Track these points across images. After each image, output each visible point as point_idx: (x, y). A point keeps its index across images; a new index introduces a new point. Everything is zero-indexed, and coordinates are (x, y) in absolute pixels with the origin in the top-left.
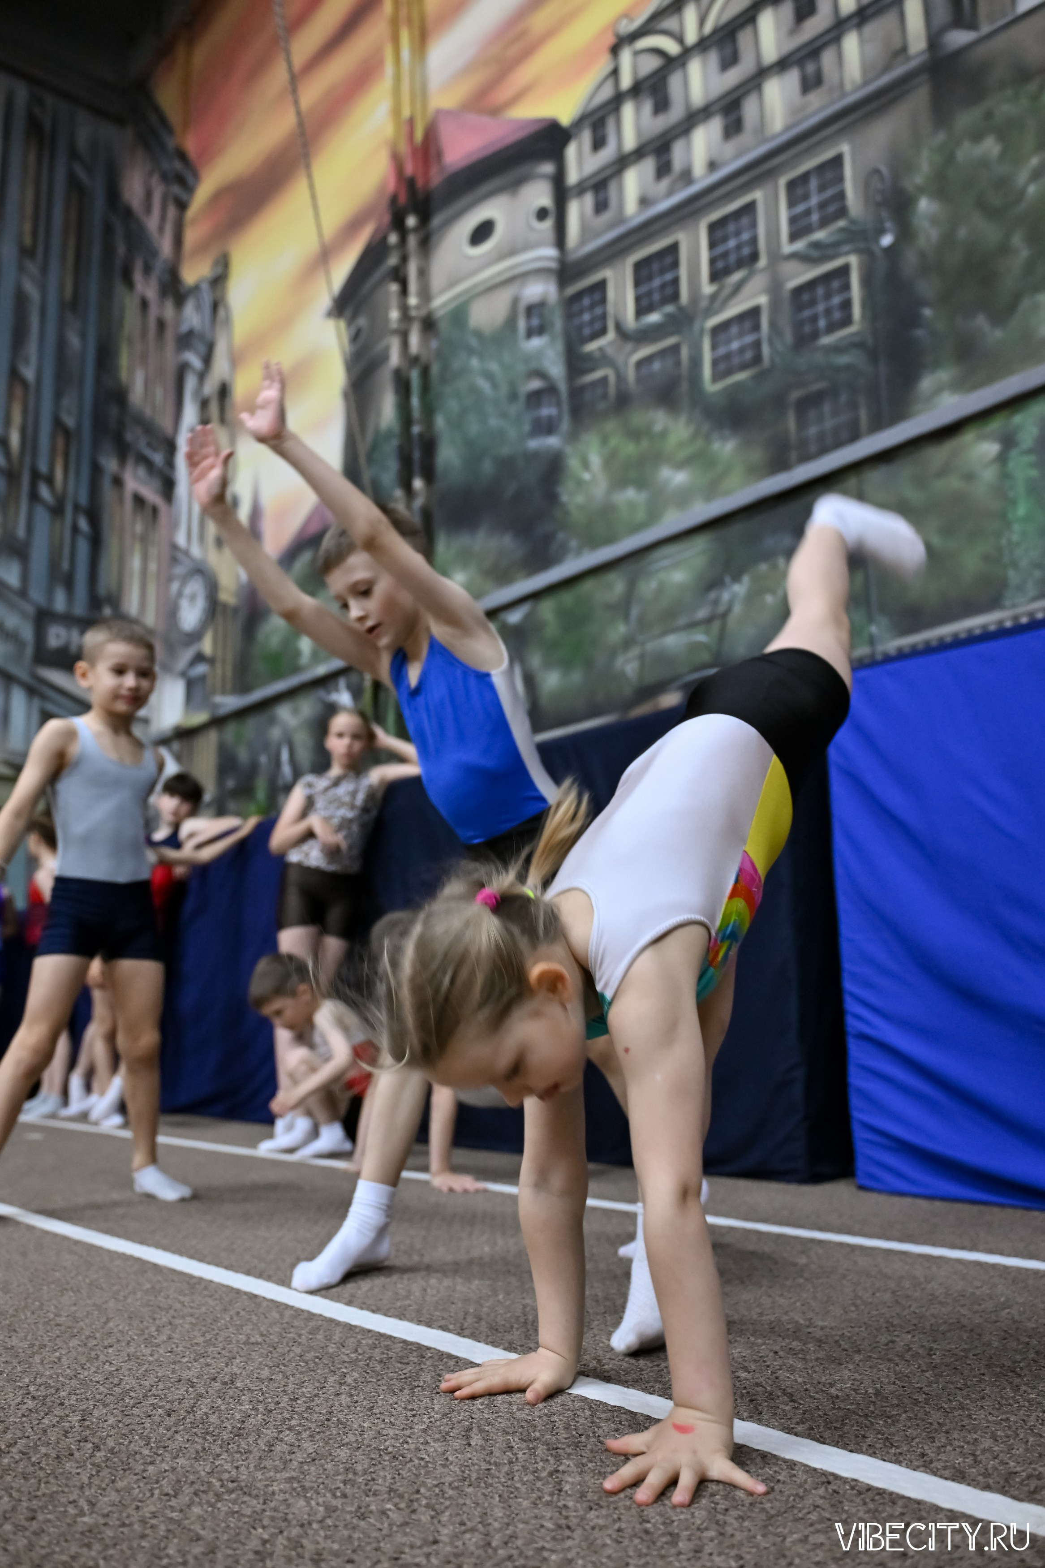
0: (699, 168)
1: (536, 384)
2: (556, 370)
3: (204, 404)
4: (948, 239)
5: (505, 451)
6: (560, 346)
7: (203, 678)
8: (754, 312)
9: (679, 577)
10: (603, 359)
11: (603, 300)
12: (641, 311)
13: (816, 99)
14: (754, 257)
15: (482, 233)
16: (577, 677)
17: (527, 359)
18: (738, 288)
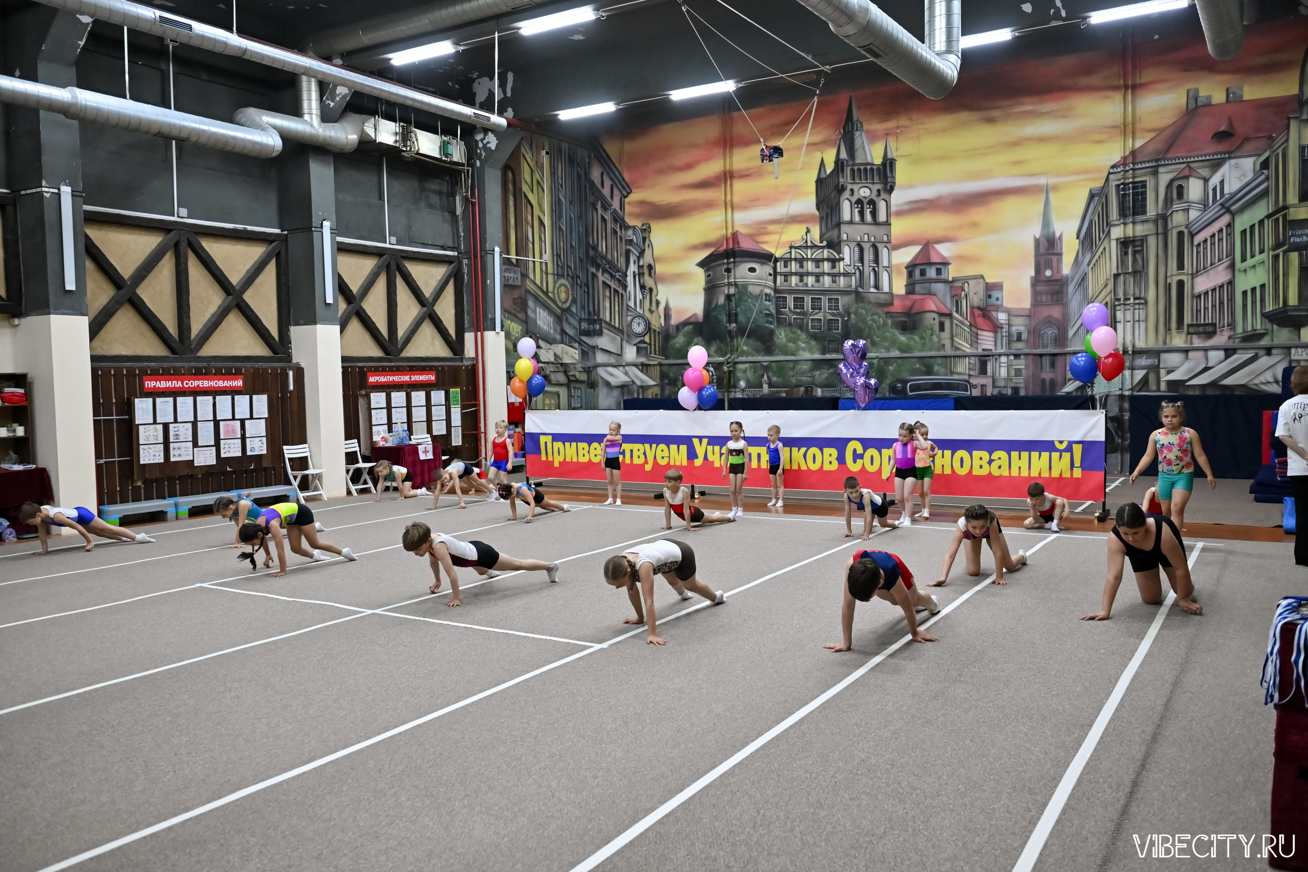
0: (810, 285)
1: (768, 312)
2: (773, 311)
3: (640, 267)
4: (856, 323)
5: (759, 323)
6: (774, 306)
7: (647, 348)
8: (820, 319)
9: (805, 367)
10: (785, 314)
11: (786, 301)
12: (794, 308)
13: (834, 285)
14: (821, 309)
15: (752, 270)
16: (781, 380)
17: (765, 305)
18: (817, 314)
